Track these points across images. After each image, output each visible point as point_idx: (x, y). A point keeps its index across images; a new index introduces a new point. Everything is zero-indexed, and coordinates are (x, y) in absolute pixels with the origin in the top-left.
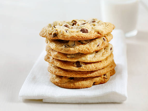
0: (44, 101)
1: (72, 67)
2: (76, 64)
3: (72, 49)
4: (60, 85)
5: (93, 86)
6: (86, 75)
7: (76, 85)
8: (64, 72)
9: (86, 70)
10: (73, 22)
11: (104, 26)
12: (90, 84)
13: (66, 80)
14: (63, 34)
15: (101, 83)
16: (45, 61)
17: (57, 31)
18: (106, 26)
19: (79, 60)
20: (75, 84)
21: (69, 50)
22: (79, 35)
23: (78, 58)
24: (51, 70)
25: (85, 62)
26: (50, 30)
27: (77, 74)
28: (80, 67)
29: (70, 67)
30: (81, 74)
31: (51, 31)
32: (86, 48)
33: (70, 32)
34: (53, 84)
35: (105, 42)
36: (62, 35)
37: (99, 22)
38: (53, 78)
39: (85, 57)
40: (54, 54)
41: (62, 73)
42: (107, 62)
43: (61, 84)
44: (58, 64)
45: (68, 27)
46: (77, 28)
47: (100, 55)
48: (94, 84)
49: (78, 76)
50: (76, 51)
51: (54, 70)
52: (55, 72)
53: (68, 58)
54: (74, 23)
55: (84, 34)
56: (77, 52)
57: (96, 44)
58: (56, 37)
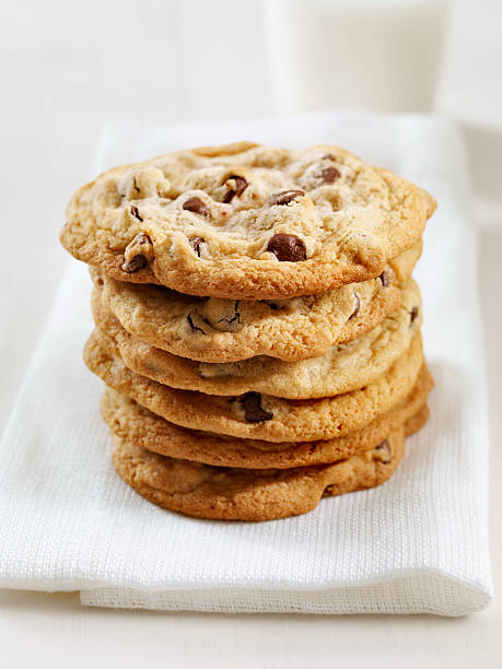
0: (85, 600)
1: (223, 421)
2: (244, 407)
3: (223, 340)
4: (161, 500)
5: (324, 501)
6: (291, 457)
7: (240, 503)
8: (183, 439)
9: (294, 438)
10: (228, 185)
11: (381, 207)
12: (307, 495)
13: (194, 478)
14: (179, 264)
15: (361, 487)
16: (90, 372)
17: (150, 242)
18: (393, 208)
19: (259, 386)
20: (236, 499)
21: (210, 344)
22: (264, 275)
23: (253, 380)
24: (117, 422)
25: (288, 396)
26: (114, 228)
27: (244, 454)
28: (263, 420)
29: (214, 418)
30: (264, 453)
31: (120, 234)
32: (294, 334)
33: (217, 252)
34: (128, 488)
35: (388, 290)
36: (174, 265)
37: (358, 173)
38: (125, 458)
39: (286, 373)
40: (134, 353)
41: (173, 448)
42: (392, 390)
43: (167, 494)
44: (154, 403)
45: (203, 209)
46: (250, 224)
47: (362, 355)
48: (328, 493)
49: (252, 463)
50: (246, 348)
51: (131, 422)
52: (137, 437)
53: (203, 377)
54: (235, 188)
55: (286, 266)
56: (250, 353)
57: (344, 307)
58: (143, 272)
